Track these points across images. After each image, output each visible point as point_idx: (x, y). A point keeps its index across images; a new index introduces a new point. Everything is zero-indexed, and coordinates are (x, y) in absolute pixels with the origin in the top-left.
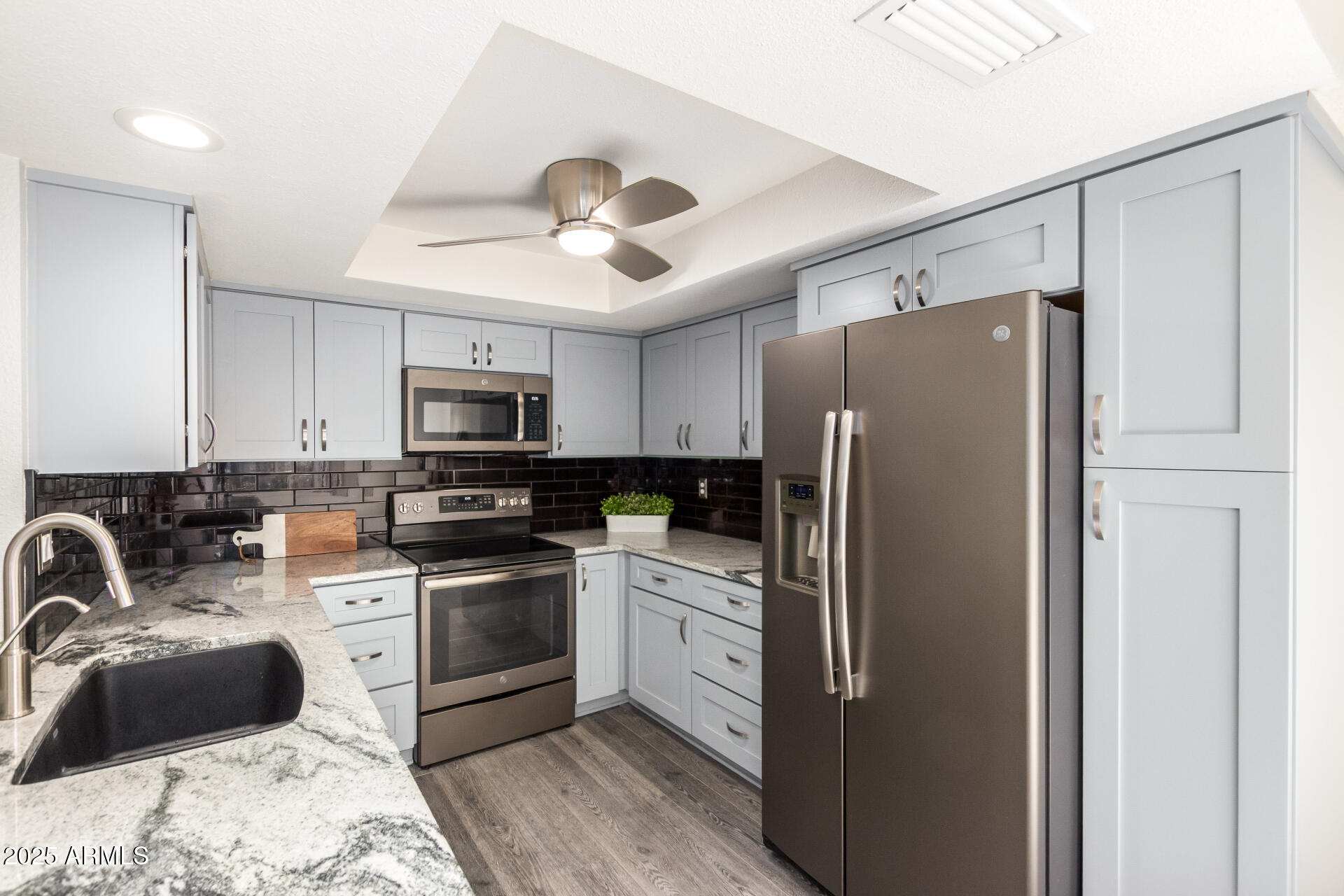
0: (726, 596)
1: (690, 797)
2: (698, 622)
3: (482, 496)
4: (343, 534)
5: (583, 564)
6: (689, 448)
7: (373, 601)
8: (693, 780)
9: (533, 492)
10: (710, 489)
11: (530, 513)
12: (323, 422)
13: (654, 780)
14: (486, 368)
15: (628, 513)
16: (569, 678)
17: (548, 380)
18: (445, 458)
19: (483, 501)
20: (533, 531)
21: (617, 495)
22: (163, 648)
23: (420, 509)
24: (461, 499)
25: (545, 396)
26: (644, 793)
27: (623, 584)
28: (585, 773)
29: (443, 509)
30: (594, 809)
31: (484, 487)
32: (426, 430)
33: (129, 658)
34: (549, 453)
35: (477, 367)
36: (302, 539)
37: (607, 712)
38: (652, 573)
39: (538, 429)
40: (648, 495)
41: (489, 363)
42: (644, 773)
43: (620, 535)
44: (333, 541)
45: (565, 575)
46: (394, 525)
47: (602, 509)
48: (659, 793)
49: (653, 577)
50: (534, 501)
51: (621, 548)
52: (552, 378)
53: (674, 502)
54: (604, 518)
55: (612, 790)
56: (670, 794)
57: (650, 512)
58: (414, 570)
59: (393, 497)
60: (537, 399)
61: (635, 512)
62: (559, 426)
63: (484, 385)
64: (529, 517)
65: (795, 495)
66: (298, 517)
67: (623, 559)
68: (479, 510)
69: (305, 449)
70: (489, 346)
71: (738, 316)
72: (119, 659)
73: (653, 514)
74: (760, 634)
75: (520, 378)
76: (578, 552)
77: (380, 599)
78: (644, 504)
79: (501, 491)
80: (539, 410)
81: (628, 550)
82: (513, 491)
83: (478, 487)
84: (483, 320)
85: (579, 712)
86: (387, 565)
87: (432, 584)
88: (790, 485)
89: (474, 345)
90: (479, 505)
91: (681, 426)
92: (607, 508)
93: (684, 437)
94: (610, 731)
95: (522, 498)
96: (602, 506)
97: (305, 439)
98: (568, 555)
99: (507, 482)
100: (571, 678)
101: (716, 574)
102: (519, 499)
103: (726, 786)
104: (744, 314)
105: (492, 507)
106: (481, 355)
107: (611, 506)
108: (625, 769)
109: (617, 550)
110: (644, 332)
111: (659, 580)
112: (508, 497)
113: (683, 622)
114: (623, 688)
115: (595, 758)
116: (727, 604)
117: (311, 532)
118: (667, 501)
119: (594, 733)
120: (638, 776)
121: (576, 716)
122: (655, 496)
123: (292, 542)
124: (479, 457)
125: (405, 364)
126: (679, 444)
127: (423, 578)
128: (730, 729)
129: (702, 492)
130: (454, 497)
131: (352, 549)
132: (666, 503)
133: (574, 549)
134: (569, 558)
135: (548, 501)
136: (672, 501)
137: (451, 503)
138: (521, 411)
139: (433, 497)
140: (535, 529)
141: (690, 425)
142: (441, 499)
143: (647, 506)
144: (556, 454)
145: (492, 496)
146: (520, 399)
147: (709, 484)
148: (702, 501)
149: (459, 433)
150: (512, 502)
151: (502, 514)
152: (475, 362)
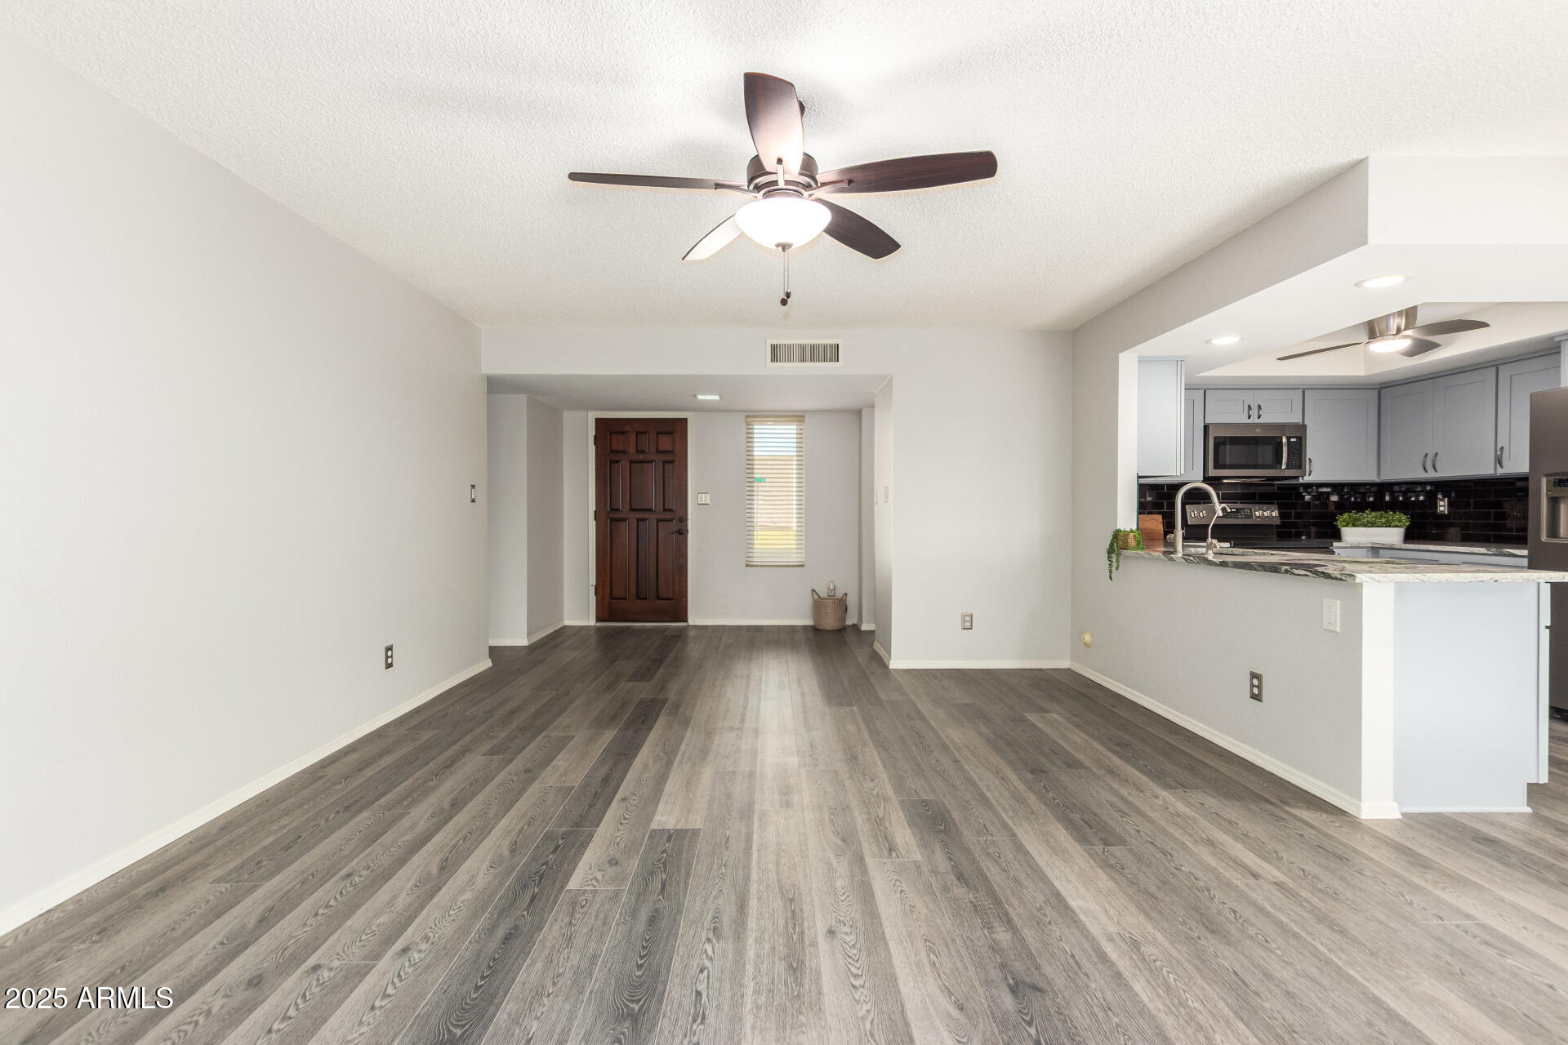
3: (1243, 509)
6: (1437, 472)
9: (1283, 507)
10: (1450, 506)
11: (1277, 522)
14: (1259, 421)
15: (1365, 526)
17: (1304, 427)
19: (1245, 512)
21: (1353, 512)
23: (1203, 515)
25: (1301, 437)
31: (1247, 503)
32: (1224, 463)
34: (1301, 479)
35: (1251, 421)
39: (1295, 460)
40: (1383, 512)
41: (1260, 418)
43: (1353, 546)
47: (1338, 522)
50: (1283, 514)
54: (1339, 530)
57: (1388, 525)
59: (1185, 507)
60: (1295, 440)
61: (1373, 525)
62: (1311, 459)
63: (1258, 433)
65: (1559, 485)
68: (1242, 518)
70: (1259, 406)
71: (1494, 368)
75: (1283, 427)
78: (1380, 519)
79: (1259, 506)
80: (1297, 447)
81: (1377, 546)
82: (1267, 505)
83: (1244, 503)
84: (1252, 389)
89: (1248, 406)
90: (1241, 515)
91: (1428, 453)
92: (1344, 521)
93: (1430, 462)
95: (1274, 511)
96: (1336, 520)
99: (1265, 500)
101: (1476, 551)
102: (1271, 512)
104: (1500, 366)
105: (1250, 516)
106: (1254, 413)
107: (1347, 521)
109: (1366, 546)
110: (1382, 384)
112: (1264, 510)
118: (1403, 517)
122: (1390, 513)
125: (1206, 423)
126: (1425, 468)
129: (1442, 509)
132: (1402, 519)
135: (1292, 516)
138: (1285, 449)
141: (1437, 454)
143: (1383, 520)
145: (1250, 509)
146: (1284, 441)
147: (1449, 502)
148: (1441, 516)
150: (1268, 514)
151: (1259, 522)
152: (1249, 418)
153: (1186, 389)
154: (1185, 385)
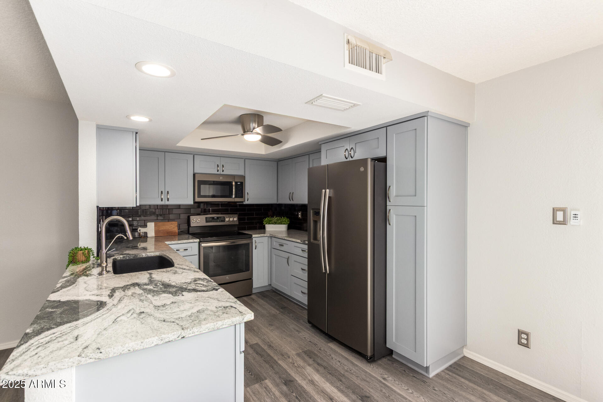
0: (301, 249)
1: (288, 313)
2: (293, 258)
3: (220, 217)
4: (173, 229)
5: (255, 240)
6: (293, 201)
7: (185, 250)
8: (290, 309)
9: (239, 216)
10: (302, 215)
11: (237, 223)
12: (168, 192)
13: (277, 309)
14: (222, 173)
15: (273, 224)
16: (250, 279)
17: (244, 177)
18: (207, 204)
19: (221, 219)
20: (239, 230)
21: (269, 217)
22: (131, 256)
23: (199, 221)
24: (213, 218)
25: (242, 183)
26: (273, 312)
27: (270, 248)
28: (254, 307)
29: (207, 222)
30: (257, 316)
31: (221, 214)
32: (201, 194)
33: (122, 258)
34: (244, 202)
35: (218, 173)
36: (160, 231)
37: (264, 292)
38: (279, 243)
39: (240, 194)
40: (280, 217)
41: (223, 171)
42: (274, 307)
43: (269, 231)
44: (170, 232)
45: (249, 243)
46: (190, 227)
47: (264, 222)
48: (278, 312)
49: (279, 244)
50: (239, 219)
51: (269, 235)
52: (245, 176)
53: (289, 220)
54: (265, 226)
55: (263, 311)
56: (282, 312)
57: (281, 223)
58: (198, 240)
59: (190, 217)
60: (239, 184)
61: (275, 223)
62: (248, 193)
63: (221, 179)
64: (237, 225)
65: (316, 215)
66: (158, 223)
67: (270, 239)
68: (219, 222)
69: (162, 201)
70: (223, 165)
71: (308, 155)
72: (119, 258)
73: (282, 224)
74: (307, 259)
75: (234, 176)
76: (253, 236)
77: (187, 249)
79: (227, 216)
80: (240, 188)
81: (271, 236)
82: (231, 215)
83: (219, 214)
84: (220, 157)
85: (254, 291)
86: (188, 239)
87: (203, 245)
88: (315, 211)
89: (218, 165)
90: (219, 220)
91: (290, 193)
92: (266, 222)
93: (291, 197)
94: (264, 297)
95: (235, 218)
96: (264, 221)
97: (162, 197)
98: (250, 237)
99: (229, 212)
100: (251, 279)
101: (298, 242)
102: (234, 218)
103: (301, 311)
104: (310, 155)
105: (224, 221)
106: (220, 169)
107: (266, 221)
108: (267, 306)
109: (267, 235)
110: (278, 159)
111: (281, 245)
112: (230, 217)
113: (288, 259)
114: (269, 284)
115: (258, 304)
116: (301, 251)
117: (162, 229)
118: (287, 219)
119: (259, 297)
120: (272, 308)
121: (253, 293)
122: (283, 218)
123: (156, 232)
124: (219, 204)
125: (195, 172)
126: (290, 199)
127: (201, 243)
128: (302, 292)
129: (300, 216)
130: (210, 217)
131: (176, 234)
132: (286, 220)
133: (252, 235)
134: (250, 238)
135: (244, 219)
136: (289, 219)
137: (210, 219)
138: (234, 187)
139: (204, 217)
140: (239, 229)
141: (293, 193)
142: (206, 218)
143: (280, 221)
144: (246, 202)
145: (224, 217)
146: (234, 183)
147: (302, 213)
148: (299, 219)
149: (212, 196)
150: (231, 219)
151: (228, 223)
152: (218, 171)
153: (140, 150)
154: (139, 147)
